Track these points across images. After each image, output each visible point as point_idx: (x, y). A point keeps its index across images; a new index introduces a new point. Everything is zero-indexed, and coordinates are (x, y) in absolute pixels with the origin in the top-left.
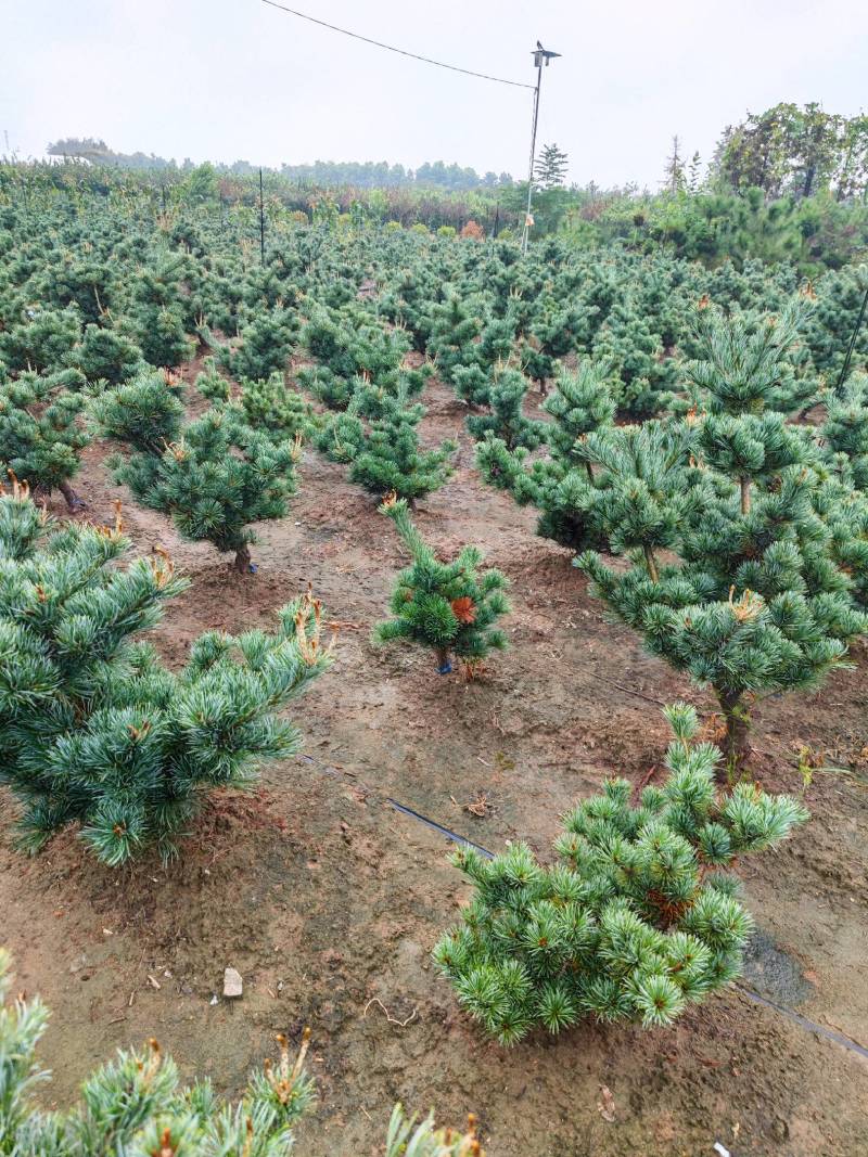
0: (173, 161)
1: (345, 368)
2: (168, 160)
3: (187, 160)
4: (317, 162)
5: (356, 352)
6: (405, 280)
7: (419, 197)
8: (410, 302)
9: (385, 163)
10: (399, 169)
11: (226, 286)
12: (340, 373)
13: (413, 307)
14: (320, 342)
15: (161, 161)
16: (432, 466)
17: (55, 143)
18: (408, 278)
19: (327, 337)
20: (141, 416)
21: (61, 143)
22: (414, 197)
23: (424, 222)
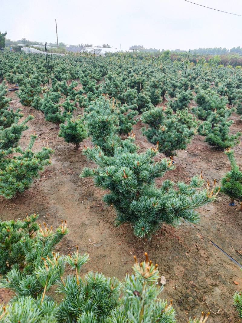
0: (160, 50)
1: (207, 108)
2: (158, 50)
3: (163, 50)
4: (199, 48)
5: (211, 103)
6: (228, 82)
7: (231, 57)
8: (228, 89)
9: (221, 48)
10: (225, 49)
11: (174, 83)
12: (205, 109)
13: (230, 90)
14: (200, 100)
15: (156, 50)
16: (232, 140)
17: (131, 47)
18: (230, 82)
19: (203, 98)
20: (155, 118)
21: (133, 47)
22: (229, 57)
23: (231, 65)
